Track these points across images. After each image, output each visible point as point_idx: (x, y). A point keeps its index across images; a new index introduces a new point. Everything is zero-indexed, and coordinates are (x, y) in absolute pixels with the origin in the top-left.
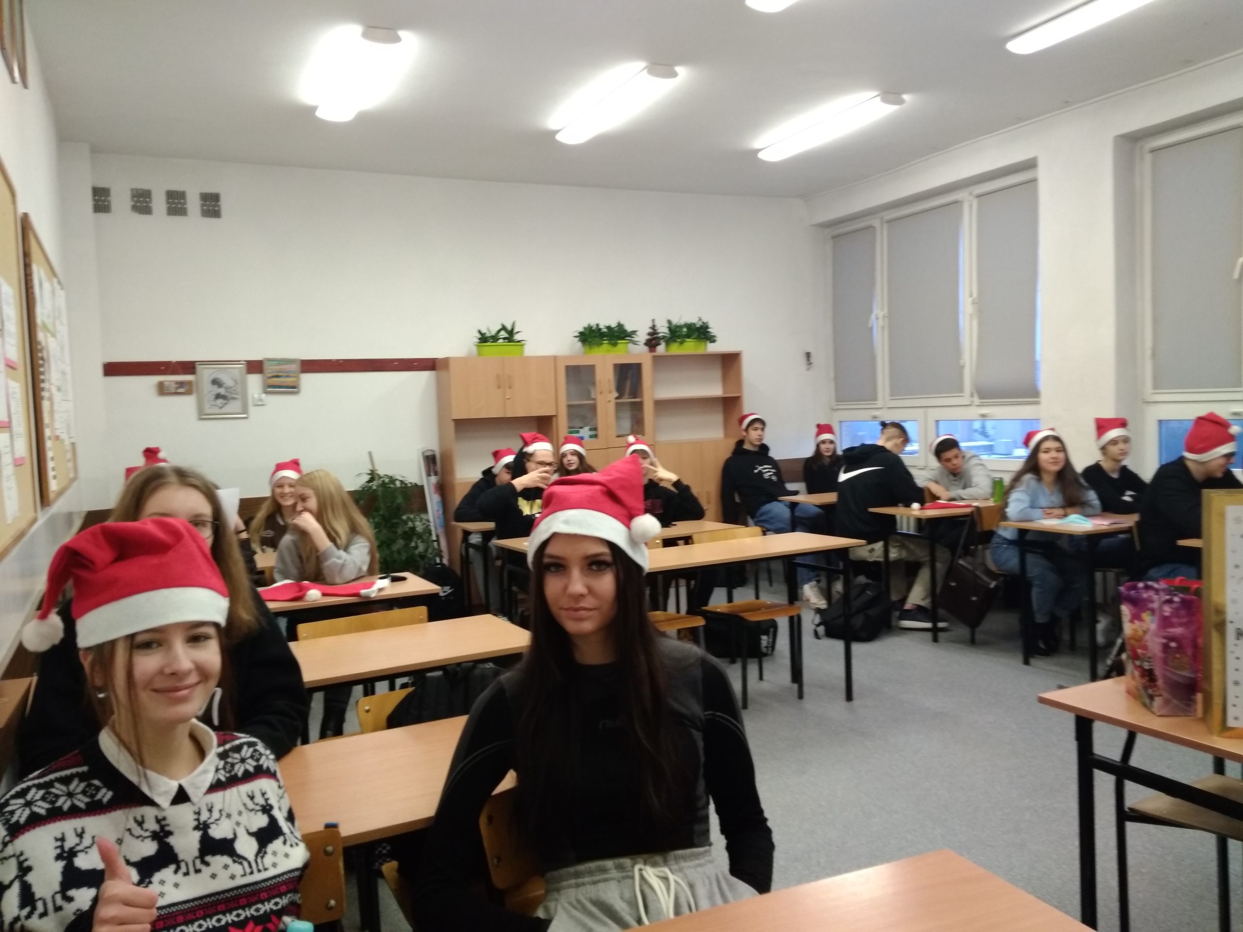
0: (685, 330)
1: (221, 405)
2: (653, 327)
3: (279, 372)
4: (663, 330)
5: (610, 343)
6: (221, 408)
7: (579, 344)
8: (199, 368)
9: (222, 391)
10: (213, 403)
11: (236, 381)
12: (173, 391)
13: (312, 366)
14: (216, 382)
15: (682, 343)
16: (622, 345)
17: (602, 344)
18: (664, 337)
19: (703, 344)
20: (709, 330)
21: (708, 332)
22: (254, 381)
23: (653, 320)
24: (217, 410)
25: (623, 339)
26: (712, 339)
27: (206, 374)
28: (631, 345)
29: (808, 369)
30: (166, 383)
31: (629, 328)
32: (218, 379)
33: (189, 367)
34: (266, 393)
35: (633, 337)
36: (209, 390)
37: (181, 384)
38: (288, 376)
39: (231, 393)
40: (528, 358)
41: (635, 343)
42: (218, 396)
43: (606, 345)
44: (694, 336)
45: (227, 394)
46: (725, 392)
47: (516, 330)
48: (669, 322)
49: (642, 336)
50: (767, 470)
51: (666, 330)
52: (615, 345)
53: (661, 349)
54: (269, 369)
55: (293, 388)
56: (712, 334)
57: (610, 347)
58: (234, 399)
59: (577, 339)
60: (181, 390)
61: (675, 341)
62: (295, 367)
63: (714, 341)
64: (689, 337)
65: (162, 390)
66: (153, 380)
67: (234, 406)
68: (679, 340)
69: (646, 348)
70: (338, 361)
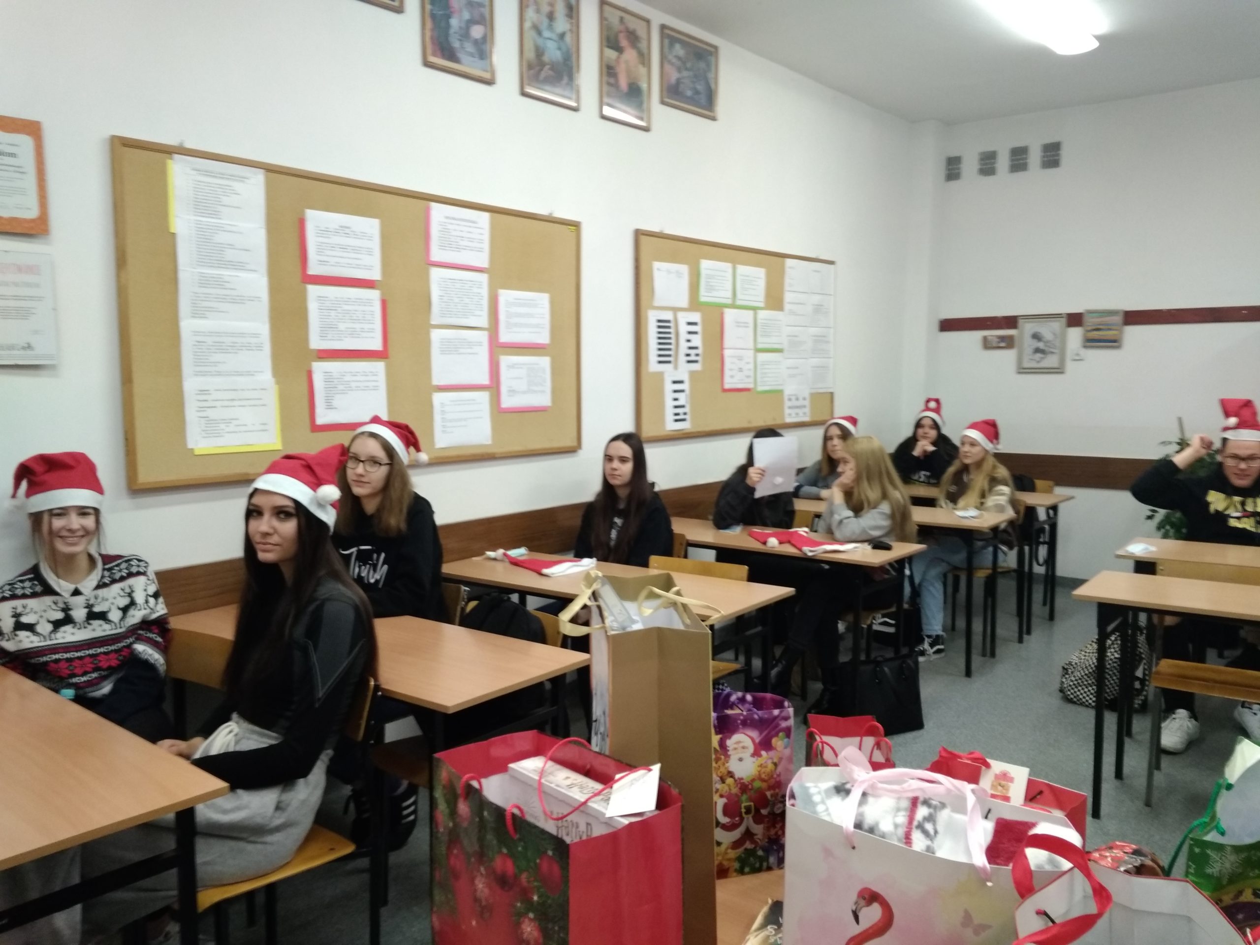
1: (1038, 359)
3: (1100, 325)
6: (1038, 362)
8: (1021, 322)
9: (1041, 345)
10: (1031, 357)
11: (1054, 334)
12: (995, 345)
13: (1134, 318)
14: (1036, 337)
22: (1075, 335)
24: (1034, 365)
27: (1028, 328)
30: (990, 338)
32: (1039, 333)
33: (1011, 322)
34: (1085, 347)
36: (1029, 344)
37: (1002, 338)
38: (1110, 329)
39: (1049, 347)
42: (1037, 350)
45: (1046, 349)
54: (1089, 321)
55: (1114, 343)
58: (1052, 353)
60: (1003, 344)
62: (1118, 319)
65: (987, 345)
66: (978, 335)
67: (1051, 361)
70: (1169, 311)
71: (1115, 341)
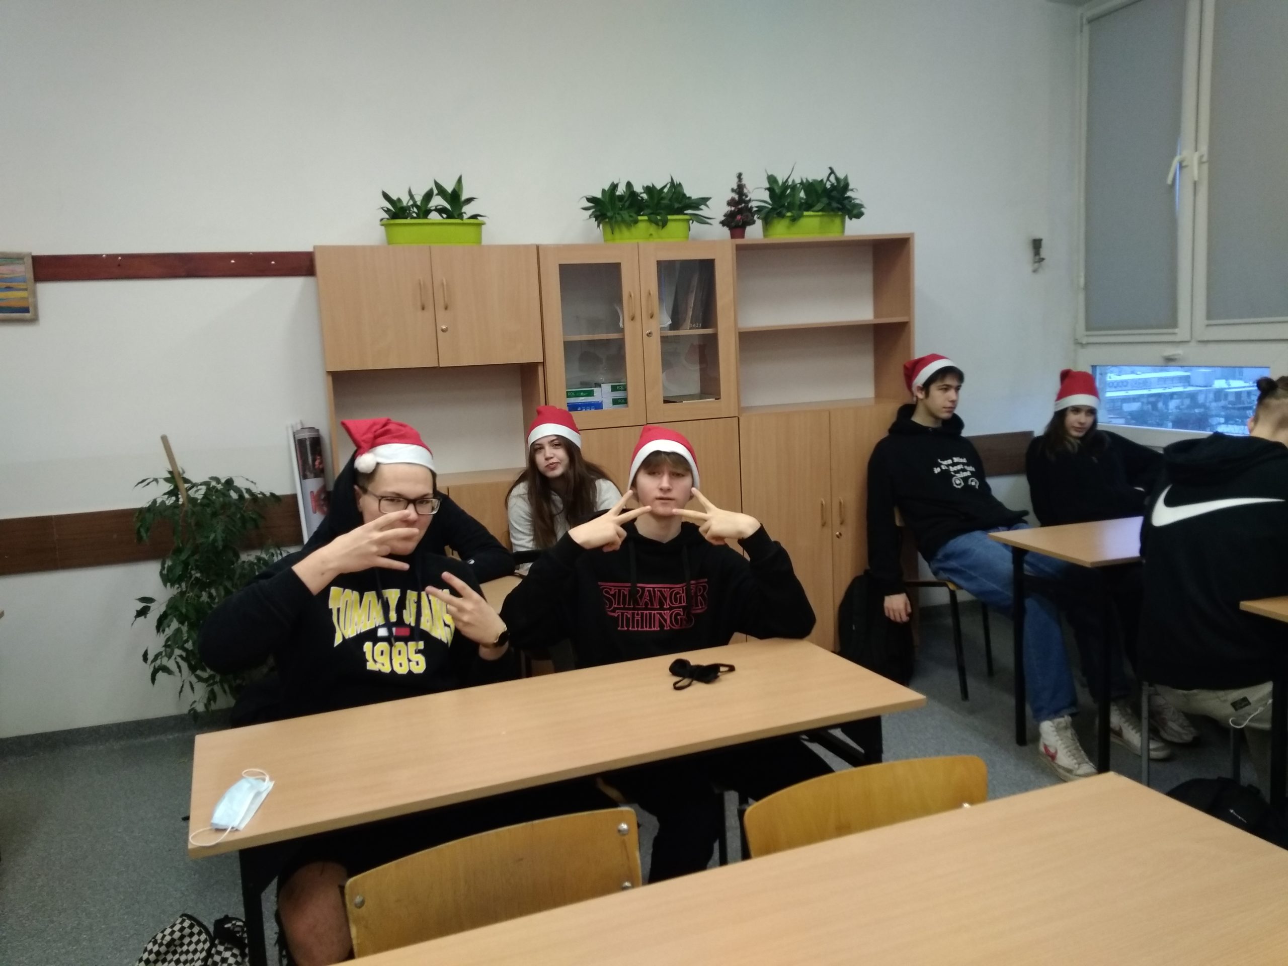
0: (802, 194)
2: (740, 189)
4: (758, 195)
5: (650, 221)
7: (592, 223)
15: (794, 220)
16: (676, 224)
17: (636, 222)
18: (760, 209)
19: (838, 221)
20: (849, 194)
21: (849, 197)
23: (740, 176)
25: (680, 211)
26: (855, 211)
28: (695, 226)
29: (1035, 271)
31: (692, 192)
35: (701, 209)
38: (9, 288)
40: (490, 248)
41: (702, 220)
43: (643, 225)
44: (819, 206)
46: (877, 314)
47: (464, 196)
48: (772, 179)
49: (718, 209)
50: (959, 467)
51: (766, 196)
52: (664, 223)
53: (755, 232)
55: (22, 313)
56: (857, 202)
57: (653, 229)
59: (587, 212)
61: (781, 216)
62: (25, 270)
63: (859, 215)
64: (807, 210)
68: (789, 214)
69: (726, 231)
70: (112, 258)
71: (26, 310)
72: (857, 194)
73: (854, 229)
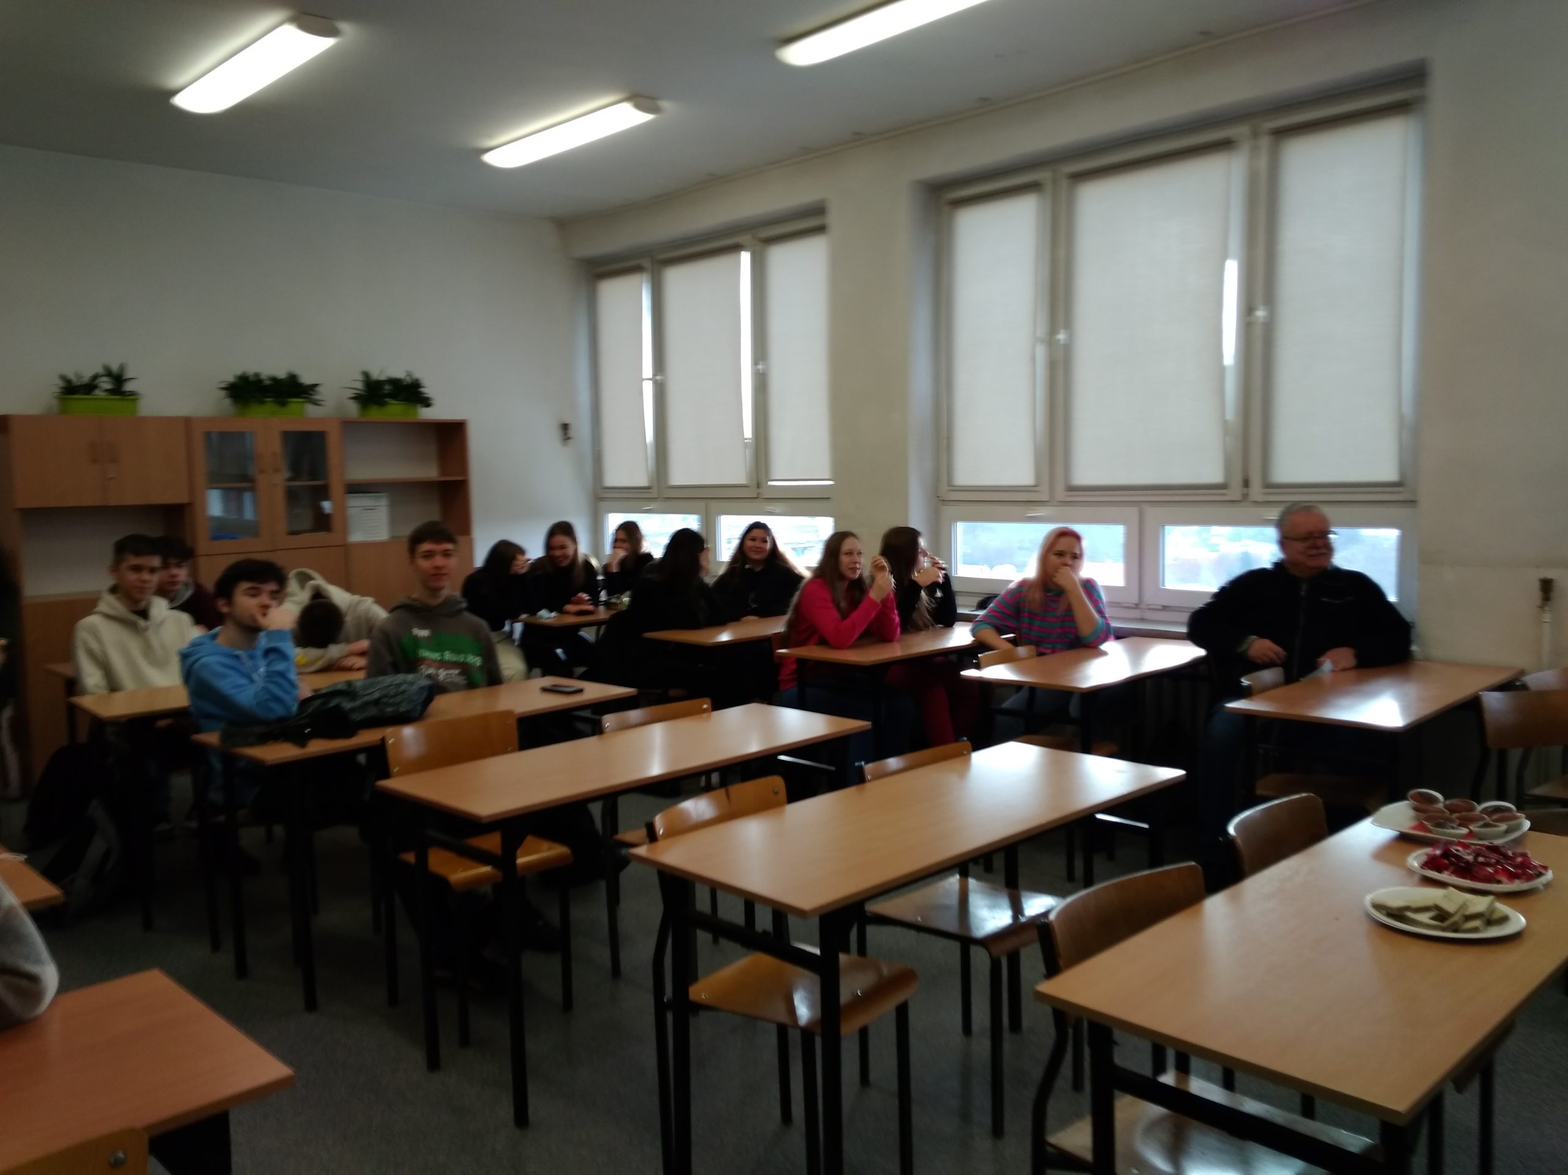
0: (388, 387)
5: (276, 402)
7: (228, 402)
15: (383, 406)
16: (295, 404)
17: (263, 402)
18: (358, 396)
19: (412, 408)
20: (421, 389)
21: (421, 392)
25: (296, 396)
26: (426, 402)
28: (309, 406)
29: (564, 445)
35: (313, 395)
40: (144, 419)
41: (314, 402)
43: (270, 405)
44: (400, 397)
46: (443, 473)
47: (127, 377)
48: (366, 375)
51: (362, 387)
52: (283, 404)
56: (426, 396)
57: (276, 408)
59: (223, 393)
61: (374, 402)
63: (429, 405)
64: (393, 399)
68: (379, 401)
72: (428, 390)
73: (427, 414)
